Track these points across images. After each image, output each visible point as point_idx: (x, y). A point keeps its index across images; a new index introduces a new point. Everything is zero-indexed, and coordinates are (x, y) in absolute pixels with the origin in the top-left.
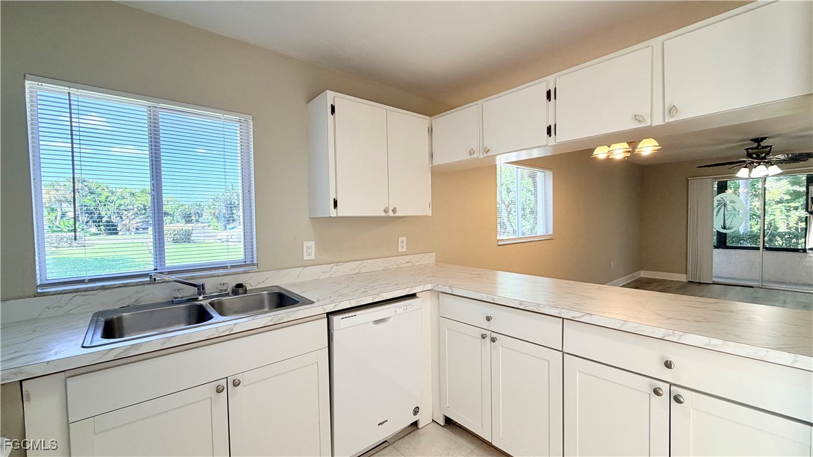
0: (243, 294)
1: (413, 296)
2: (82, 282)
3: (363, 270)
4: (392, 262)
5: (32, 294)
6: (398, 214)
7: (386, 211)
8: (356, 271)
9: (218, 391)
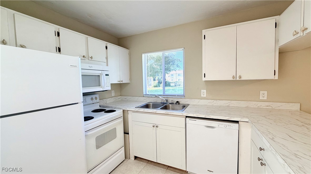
1: (237, 122)
2: (149, 95)
3: (231, 105)
4: (253, 104)
5: (143, 96)
6: (243, 79)
7: (233, 77)
8: (227, 105)
9: (153, 127)
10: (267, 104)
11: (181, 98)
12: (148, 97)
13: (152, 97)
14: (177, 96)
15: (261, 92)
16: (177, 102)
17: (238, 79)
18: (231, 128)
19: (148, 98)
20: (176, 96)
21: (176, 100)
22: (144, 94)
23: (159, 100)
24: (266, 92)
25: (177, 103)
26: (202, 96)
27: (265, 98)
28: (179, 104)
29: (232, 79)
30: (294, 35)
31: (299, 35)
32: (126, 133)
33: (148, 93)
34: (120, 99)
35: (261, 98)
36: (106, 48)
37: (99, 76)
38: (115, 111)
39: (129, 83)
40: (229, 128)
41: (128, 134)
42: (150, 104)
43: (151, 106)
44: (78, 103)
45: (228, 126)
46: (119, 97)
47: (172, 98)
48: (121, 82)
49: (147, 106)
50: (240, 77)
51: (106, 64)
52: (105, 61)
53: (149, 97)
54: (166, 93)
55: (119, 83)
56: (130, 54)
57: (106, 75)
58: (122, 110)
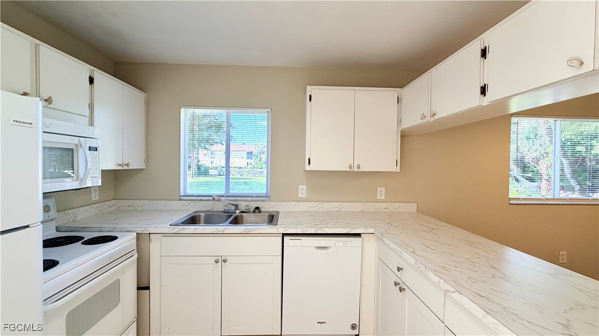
0: (259, 213)
1: (358, 235)
2: (194, 196)
3: (342, 210)
4: (370, 207)
5: (179, 199)
6: (361, 170)
7: (350, 167)
8: (337, 209)
9: (216, 262)
10: (385, 205)
11: (262, 201)
12: (192, 200)
13: (201, 200)
14: (256, 197)
15: (378, 189)
16: (257, 208)
17: (356, 169)
18: (353, 245)
19: (192, 204)
20: (253, 197)
21: (253, 205)
22: (182, 194)
23: (219, 207)
24: (384, 189)
25: (257, 211)
26: (300, 196)
27: (383, 198)
28: (260, 212)
29: (349, 170)
30: (422, 119)
31: (425, 120)
32: (143, 287)
33: (189, 192)
34: (114, 208)
35: (378, 197)
36: (91, 81)
37: (72, 150)
38: (115, 238)
39: (144, 169)
40: (350, 245)
41: (148, 288)
42: (199, 216)
43: (202, 219)
44: (28, 226)
45: (348, 243)
46: (110, 203)
47: (246, 201)
48: (126, 168)
49: (193, 220)
50: (359, 167)
51: (86, 119)
52: (87, 113)
53: (195, 200)
54: (232, 192)
55: (120, 168)
56: (148, 104)
57: (90, 149)
58: (135, 234)
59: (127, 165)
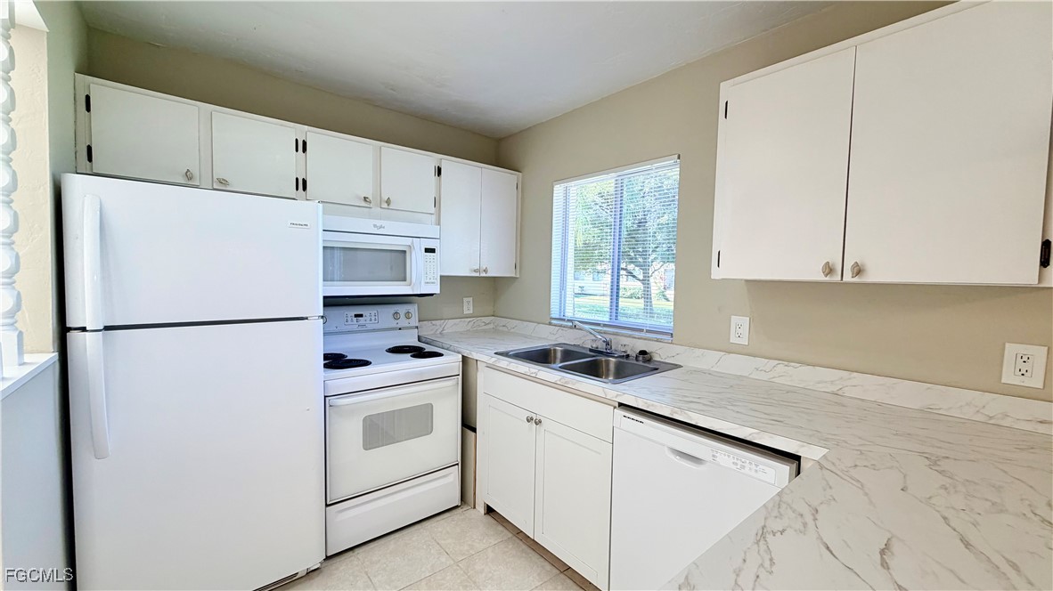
1: (792, 458)
5: (547, 322)
7: (829, 270)
8: (834, 389)
9: (528, 421)
10: (1042, 409)
11: (658, 340)
12: (561, 326)
14: (648, 331)
15: (1011, 350)
16: (643, 353)
18: (760, 474)
19: (559, 331)
20: (641, 330)
21: (642, 346)
22: (555, 313)
24: (1039, 354)
25: (642, 357)
27: (1036, 382)
28: (647, 360)
29: (825, 278)
33: (569, 314)
35: (1009, 377)
37: (404, 252)
38: (440, 355)
39: (517, 278)
40: (753, 473)
41: (474, 430)
43: (559, 355)
44: (307, 318)
45: (747, 465)
46: (487, 320)
48: (484, 275)
50: (858, 270)
51: (434, 218)
52: (433, 210)
53: (564, 327)
54: (621, 320)
55: (477, 275)
57: (427, 250)
58: (461, 356)
59: (485, 271)
